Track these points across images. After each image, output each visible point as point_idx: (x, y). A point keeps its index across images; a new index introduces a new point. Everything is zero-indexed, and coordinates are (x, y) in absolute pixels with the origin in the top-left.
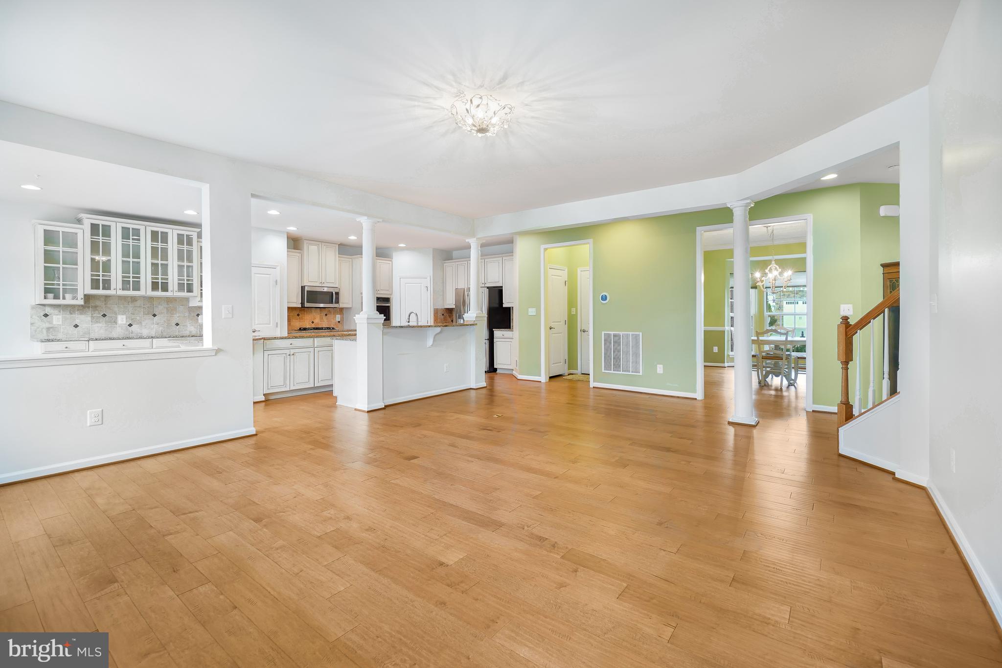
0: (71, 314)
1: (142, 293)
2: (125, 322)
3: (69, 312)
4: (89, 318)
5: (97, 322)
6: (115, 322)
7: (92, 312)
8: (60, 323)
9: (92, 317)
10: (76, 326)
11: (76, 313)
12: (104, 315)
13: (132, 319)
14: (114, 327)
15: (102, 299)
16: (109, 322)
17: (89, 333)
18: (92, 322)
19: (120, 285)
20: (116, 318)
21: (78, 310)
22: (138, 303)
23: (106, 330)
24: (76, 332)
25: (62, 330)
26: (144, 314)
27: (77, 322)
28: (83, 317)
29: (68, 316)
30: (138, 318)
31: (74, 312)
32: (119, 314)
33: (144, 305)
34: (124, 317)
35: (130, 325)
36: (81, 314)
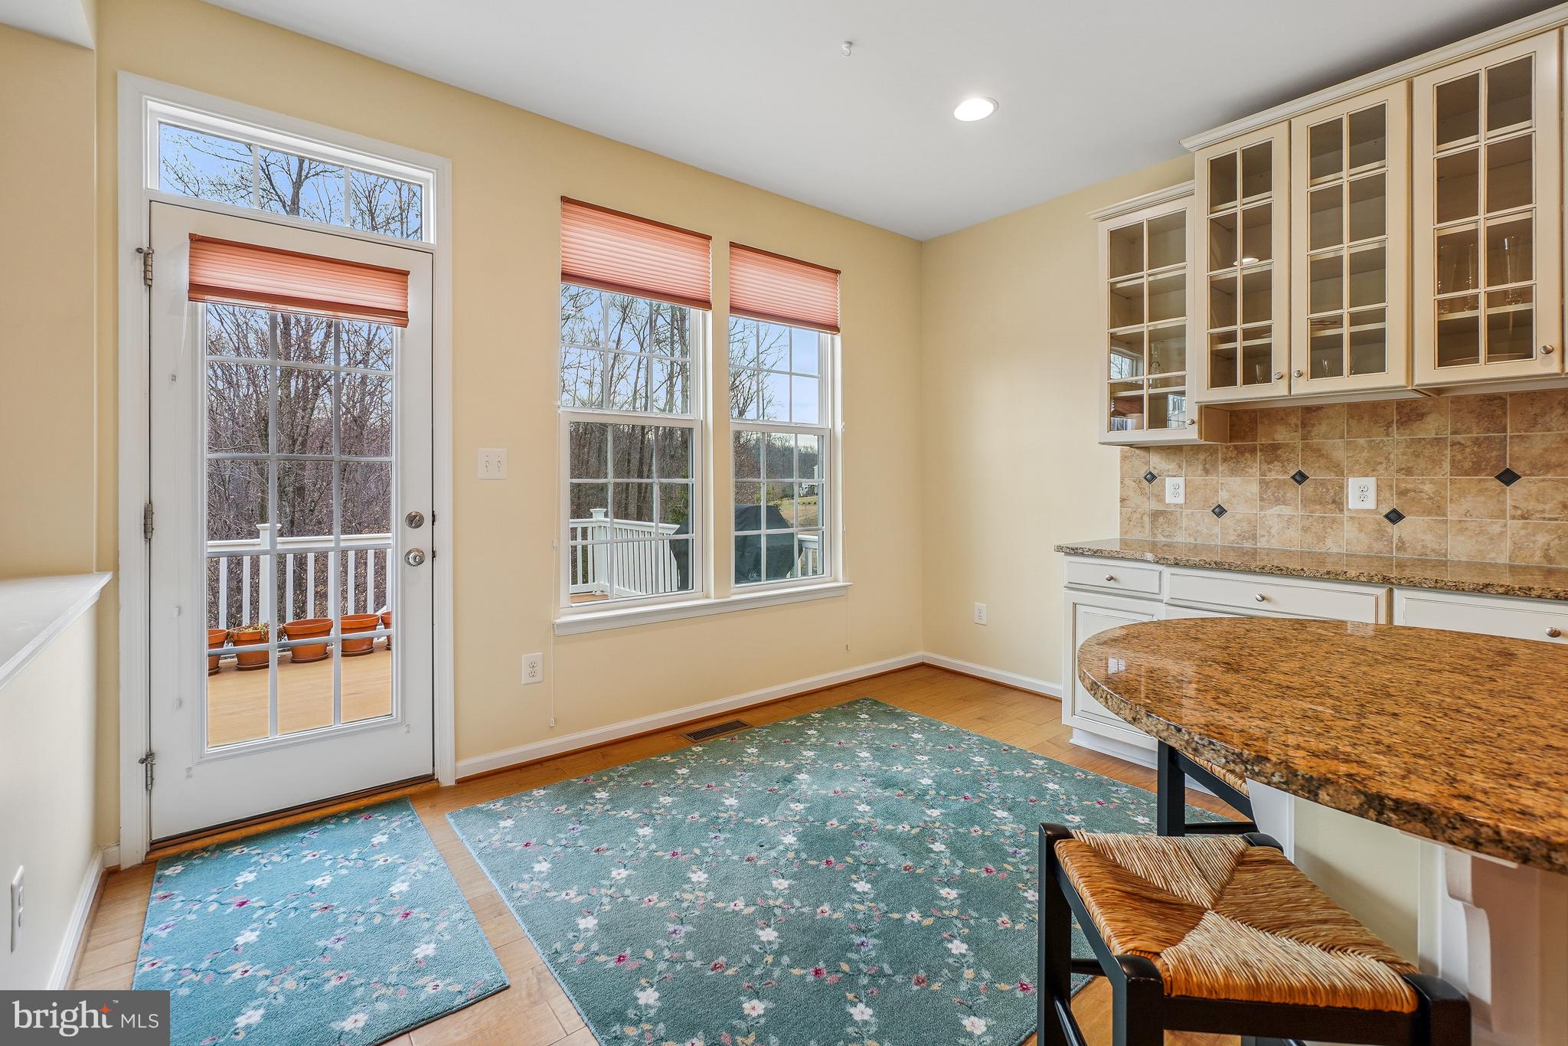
0: (1207, 472)
1: (1391, 378)
2: (1370, 504)
3: (1200, 467)
4: (1255, 488)
5: (1278, 501)
6: (1338, 503)
7: (1265, 467)
8: (1181, 500)
9: (1264, 484)
10: (1220, 511)
11: (1220, 468)
12: (1300, 478)
13: (1402, 493)
14: (1334, 521)
15: (1294, 420)
16: (1315, 502)
17: (1254, 537)
18: (1262, 499)
19: (1302, 360)
20: (1341, 487)
21: (1225, 460)
22: (1431, 427)
23: (1305, 530)
24: (1217, 530)
25: (1185, 523)
26: (1457, 468)
27: (1222, 497)
28: (1235, 482)
29: (1198, 478)
30: (1428, 488)
31: (1214, 464)
32: (1351, 472)
33: (1455, 432)
34: (1371, 482)
35: (1395, 517)
36: (1233, 472)
